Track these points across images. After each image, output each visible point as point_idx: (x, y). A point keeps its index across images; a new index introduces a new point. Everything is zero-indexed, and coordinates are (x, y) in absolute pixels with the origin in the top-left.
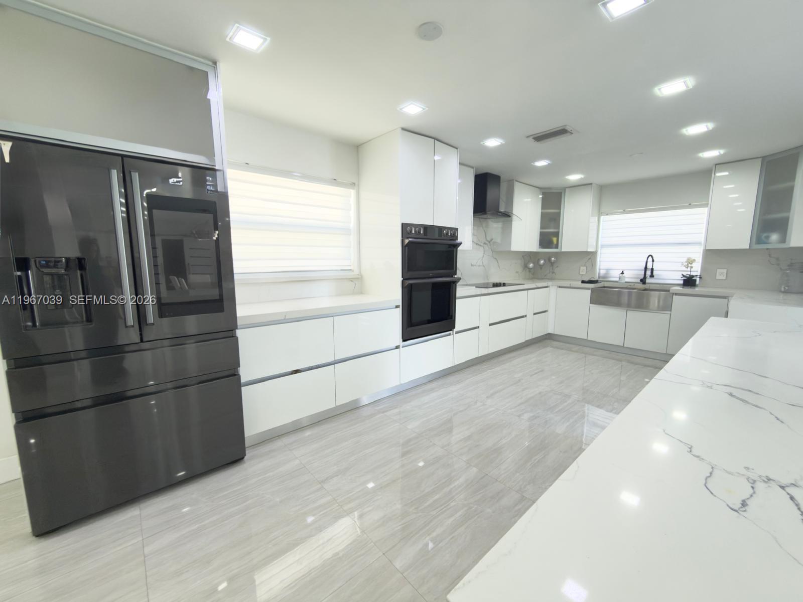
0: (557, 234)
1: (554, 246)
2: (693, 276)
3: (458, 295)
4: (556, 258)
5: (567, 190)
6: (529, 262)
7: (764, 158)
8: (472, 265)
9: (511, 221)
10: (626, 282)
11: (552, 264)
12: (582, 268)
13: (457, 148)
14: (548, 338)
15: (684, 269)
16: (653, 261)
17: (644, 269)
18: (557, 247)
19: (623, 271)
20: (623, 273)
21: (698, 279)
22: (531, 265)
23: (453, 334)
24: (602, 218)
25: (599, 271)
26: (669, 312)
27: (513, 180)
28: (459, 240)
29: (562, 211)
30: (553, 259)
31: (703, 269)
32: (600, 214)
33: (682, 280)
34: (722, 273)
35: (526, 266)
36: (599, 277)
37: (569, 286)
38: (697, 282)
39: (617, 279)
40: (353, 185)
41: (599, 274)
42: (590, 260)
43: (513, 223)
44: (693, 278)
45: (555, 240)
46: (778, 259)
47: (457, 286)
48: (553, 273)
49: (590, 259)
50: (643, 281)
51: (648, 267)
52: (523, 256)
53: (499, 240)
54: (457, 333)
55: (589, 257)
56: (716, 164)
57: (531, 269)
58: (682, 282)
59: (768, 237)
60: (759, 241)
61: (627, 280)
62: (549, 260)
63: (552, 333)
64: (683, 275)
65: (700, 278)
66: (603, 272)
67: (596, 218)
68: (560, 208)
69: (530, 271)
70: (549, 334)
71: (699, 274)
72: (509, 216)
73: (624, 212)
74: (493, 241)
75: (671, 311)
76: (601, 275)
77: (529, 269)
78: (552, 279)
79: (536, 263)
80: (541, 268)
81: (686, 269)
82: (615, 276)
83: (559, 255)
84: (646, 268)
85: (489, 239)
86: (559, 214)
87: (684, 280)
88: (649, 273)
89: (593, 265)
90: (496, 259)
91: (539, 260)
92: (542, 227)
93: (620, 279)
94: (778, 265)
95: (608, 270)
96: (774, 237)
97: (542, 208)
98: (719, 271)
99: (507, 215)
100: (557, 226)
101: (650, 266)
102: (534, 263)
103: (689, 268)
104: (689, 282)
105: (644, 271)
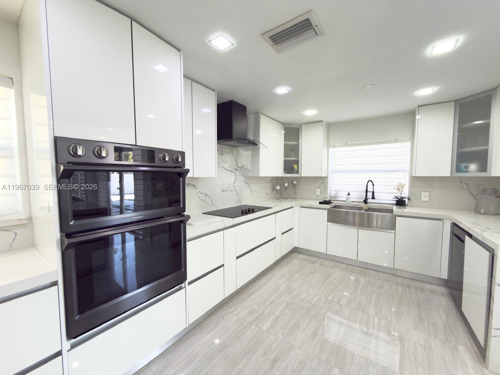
0: (297, 162)
1: (295, 172)
2: (403, 198)
3: (188, 236)
4: (297, 181)
5: (303, 126)
6: (276, 185)
7: (456, 101)
8: (223, 190)
9: (259, 149)
10: (352, 202)
11: (294, 186)
12: (317, 190)
13: (179, 51)
14: (295, 250)
15: (397, 192)
16: (373, 185)
17: (365, 191)
18: (297, 172)
19: (349, 193)
20: (349, 194)
21: (407, 200)
22: (278, 188)
23: (185, 287)
24: (330, 149)
25: (330, 192)
26: (394, 231)
27: (259, 112)
28: (186, 167)
29: (300, 141)
30: (295, 182)
31: (410, 192)
32: (329, 146)
33: (395, 200)
34: (426, 196)
35: (274, 188)
36: (331, 197)
37: (309, 206)
38: (406, 203)
39: (345, 199)
40: (10, 81)
41: (330, 194)
42: (323, 184)
43: (261, 151)
44: (404, 199)
45: (296, 166)
46: (467, 185)
47: (187, 227)
48: (295, 193)
49: (323, 182)
50: (365, 201)
51: (368, 190)
52: (271, 180)
53: (249, 167)
54: (190, 283)
55: (322, 181)
56: (419, 106)
57: (278, 190)
58: (395, 202)
59: (467, 167)
60: (458, 170)
61: (352, 200)
62: (292, 183)
63: (298, 247)
64: (395, 197)
65: (409, 199)
66: (333, 193)
67: (326, 150)
68: (298, 140)
69: (277, 193)
70: (295, 247)
71: (407, 196)
72: (256, 145)
73: (347, 145)
74: (244, 167)
75: (395, 230)
76: (332, 195)
77: (277, 190)
78: (294, 198)
79: (282, 185)
80: (286, 190)
81: (398, 192)
82: (342, 196)
83: (299, 179)
84: (367, 191)
85: (240, 166)
86: (298, 146)
87: (397, 201)
88: (370, 195)
89: (326, 187)
90: (247, 183)
91: (284, 183)
92: (285, 156)
93: (347, 199)
94: (468, 189)
95: (337, 191)
96: (473, 167)
97: (285, 140)
98: (423, 194)
99: (254, 144)
100: (297, 155)
101: (370, 189)
102: (280, 186)
103: (400, 191)
104: (400, 202)
105: (365, 193)
